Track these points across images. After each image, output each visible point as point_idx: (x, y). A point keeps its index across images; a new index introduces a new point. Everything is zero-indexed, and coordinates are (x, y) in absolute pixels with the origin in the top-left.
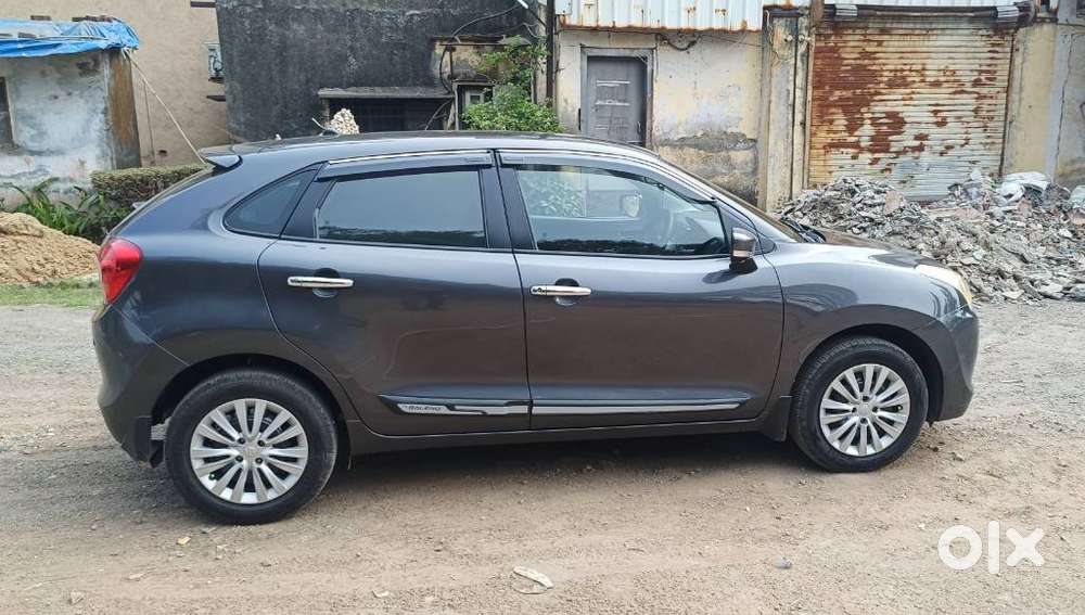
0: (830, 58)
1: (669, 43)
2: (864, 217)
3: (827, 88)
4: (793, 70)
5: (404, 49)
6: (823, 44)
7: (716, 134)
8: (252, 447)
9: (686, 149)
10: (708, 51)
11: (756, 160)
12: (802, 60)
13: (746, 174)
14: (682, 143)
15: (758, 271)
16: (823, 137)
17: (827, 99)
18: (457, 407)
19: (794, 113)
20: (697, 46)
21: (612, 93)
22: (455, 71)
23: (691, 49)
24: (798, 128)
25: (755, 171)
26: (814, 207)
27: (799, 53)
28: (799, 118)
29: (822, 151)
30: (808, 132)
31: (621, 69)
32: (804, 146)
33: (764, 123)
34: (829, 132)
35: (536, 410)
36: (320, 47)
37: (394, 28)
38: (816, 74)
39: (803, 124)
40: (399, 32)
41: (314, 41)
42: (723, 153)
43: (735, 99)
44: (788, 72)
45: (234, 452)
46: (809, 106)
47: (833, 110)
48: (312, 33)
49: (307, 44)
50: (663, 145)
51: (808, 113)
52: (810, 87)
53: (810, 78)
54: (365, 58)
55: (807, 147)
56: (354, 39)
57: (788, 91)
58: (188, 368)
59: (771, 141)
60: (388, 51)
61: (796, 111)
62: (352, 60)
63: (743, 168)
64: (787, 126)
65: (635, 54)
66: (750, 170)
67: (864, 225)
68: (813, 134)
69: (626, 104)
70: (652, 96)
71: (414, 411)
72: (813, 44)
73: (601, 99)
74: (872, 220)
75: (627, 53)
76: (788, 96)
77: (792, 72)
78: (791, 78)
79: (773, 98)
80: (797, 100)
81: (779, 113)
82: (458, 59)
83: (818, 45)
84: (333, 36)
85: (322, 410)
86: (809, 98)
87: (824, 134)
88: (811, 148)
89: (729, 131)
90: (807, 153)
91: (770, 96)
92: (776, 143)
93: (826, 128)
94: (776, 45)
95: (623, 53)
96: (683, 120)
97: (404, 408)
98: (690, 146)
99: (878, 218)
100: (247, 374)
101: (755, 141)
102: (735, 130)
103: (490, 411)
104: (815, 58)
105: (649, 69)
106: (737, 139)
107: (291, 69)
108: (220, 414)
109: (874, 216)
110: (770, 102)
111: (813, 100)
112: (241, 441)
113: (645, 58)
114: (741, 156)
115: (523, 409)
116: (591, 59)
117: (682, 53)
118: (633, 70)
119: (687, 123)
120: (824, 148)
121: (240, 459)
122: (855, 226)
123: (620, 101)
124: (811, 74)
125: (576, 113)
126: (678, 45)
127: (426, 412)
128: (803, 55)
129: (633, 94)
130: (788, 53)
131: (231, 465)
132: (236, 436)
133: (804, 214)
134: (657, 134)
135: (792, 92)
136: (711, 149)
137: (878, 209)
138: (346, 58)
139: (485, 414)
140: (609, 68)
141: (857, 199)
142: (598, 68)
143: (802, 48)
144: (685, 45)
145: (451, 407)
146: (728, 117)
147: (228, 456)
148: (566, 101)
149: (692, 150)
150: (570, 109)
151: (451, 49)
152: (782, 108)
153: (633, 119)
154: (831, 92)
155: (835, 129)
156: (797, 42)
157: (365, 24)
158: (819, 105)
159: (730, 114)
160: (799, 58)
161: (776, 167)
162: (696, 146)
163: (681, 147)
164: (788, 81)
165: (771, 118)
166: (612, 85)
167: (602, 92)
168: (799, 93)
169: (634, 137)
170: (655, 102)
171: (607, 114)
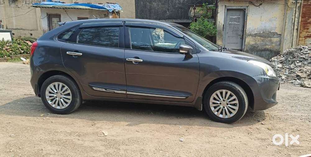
0: (309, 8)
1: (253, 4)
2: (302, 57)
3: (307, 18)
4: (295, 12)
5: (181, 9)
6: (306, 3)
7: (267, 32)
8: (59, 94)
9: (257, 37)
10: (266, 7)
11: (280, 41)
12: (298, 9)
13: (277, 45)
14: (256, 35)
15: (193, 58)
16: (304, 34)
17: (307, 21)
18: (107, 90)
19: (294, 26)
20: (262, 5)
21: (235, 20)
22: (196, 15)
23: (260, 6)
24: (295, 31)
25: (280, 44)
26: (287, 54)
27: (297, 6)
28: (296, 27)
29: (304, 39)
30: (299, 32)
31: (238, 13)
32: (297, 36)
33: (283, 29)
34: (306, 32)
35: (128, 93)
36: (159, 9)
37: (180, 4)
38: (303, 13)
39: (297, 29)
40: (181, 4)
41: (158, 7)
42: (269, 39)
43: (274, 21)
44: (293, 13)
45: (55, 95)
46: (300, 24)
47: (309, 25)
48: (158, 5)
49: (156, 8)
50: (249, 36)
51: (299, 25)
52: (300, 17)
53: (301, 14)
54: (171, 11)
55: (298, 37)
56: (169, 7)
57: (293, 19)
58: (44, 73)
59: (285, 35)
60: (178, 9)
61: (295, 25)
62: (168, 12)
63: (276, 43)
64: (291, 30)
65: (242, 8)
66: (278, 44)
67: (301, 60)
68: (300, 33)
69: (239, 23)
70: (247, 21)
71: (96, 89)
72: (303, 3)
73: (231, 22)
74: (304, 58)
75: (239, 8)
76: (292, 20)
77: (294, 13)
78: (294, 14)
79: (287, 21)
80: (295, 22)
81: (289, 26)
82: (196, 11)
83: (304, 4)
84: (163, 6)
85: (75, 87)
86: (300, 21)
87: (305, 33)
88: (299, 37)
89: (272, 31)
90: (298, 39)
91: (286, 20)
92: (287, 35)
93: (306, 31)
94: (289, 4)
95: (238, 8)
96: (256, 28)
97: (94, 88)
98: (258, 36)
99: (307, 58)
100: (58, 76)
101: (280, 35)
102: (274, 31)
103: (116, 91)
104: (303, 8)
105: (246, 12)
106: (274, 34)
107: (152, 15)
108: (52, 85)
109: (305, 57)
110: (286, 22)
111: (301, 21)
112: (57, 93)
113: (245, 9)
114: (275, 39)
115: (124, 92)
116: (228, 10)
117: (257, 7)
118: (242, 13)
119: (257, 29)
120: (305, 37)
121: (56, 97)
122: (298, 60)
123: (237, 22)
124: (301, 13)
125: (222, 26)
126: (256, 5)
127: (99, 90)
128: (298, 7)
129: (241, 20)
130: (294, 6)
131: (54, 98)
132: (56, 91)
133: (284, 56)
134: (247, 32)
135: (294, 19)
136: (265, 37)
137: (307, 55)
138: (166, 12)
139: (114, 93)
140: (234, 12)
141: (302, 51)
142: (230, 12)
143: (298, 5)
144: (259, 5)
145: (106, 89)
146: (271, 27)
147: (53, 96)
148: (219, 22)
149: (259, 37)
150: (220, 24)
151: (195, 9)
152: (290, 24)
153: (241, 28)
154: (308, 19)
155: (309, 31)
156: (297, 3)
157: (172, 2)
158: (304, 23)
159: (272, 26)
160: (297, 8)
161: (286, 43)
162: (260, 36)
163: (255, 36)
164: (293, 16)
165: (286, 27)
166: (235, 17)
167: (231, 20)
168: (296, 19)
169: (240, 33)
170: (247, 22)
171: (232, 26)
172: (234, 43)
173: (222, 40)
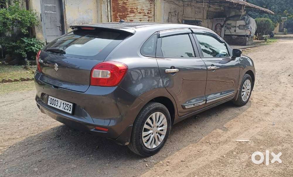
0: (116, 3)
3: (116, 12)
17: (116, 15)
18: (195, 105)
21: (50, 8)
38: (113, 8)
43: (90, 13)
46: (112, 17)
47: (118, 18)
51: (112, 19)
52: (112, 11)
57: (106, 12)
61: (109, 18)
69: (55, 13)
70: (65, 11)
71: (188, 108)
73: (46, 11)
77: (107, 6)
78: (107, 8)
79: (102, 14)
80: (109, 15)
86: (112, 15)
96: (76, 19)
97: (186, 107)
103: (200, 104)
104: (113, 3)
105: (63, 1)
111: (113, 15)
118: (57, 1)
123: (53, 11)
125: (40, 15)
129: (57, 9)
130: (105, 1)
134: (68, 23)
135: (107, 12)
146: (89, 19)
148: (35, 10)
150: (37, 13)
152: (105, 17)
153: (58, 18)
158: (115, 17)
160: (108, 2)
164: (106, 9)
165: (103, 20)
166: (50, 6)
167: (47, 8)
168: (109, 13)
169: (59, 24)
170: (66, 13)
171: (49, 16)
172: (54, 36)
173: (42, 32)
